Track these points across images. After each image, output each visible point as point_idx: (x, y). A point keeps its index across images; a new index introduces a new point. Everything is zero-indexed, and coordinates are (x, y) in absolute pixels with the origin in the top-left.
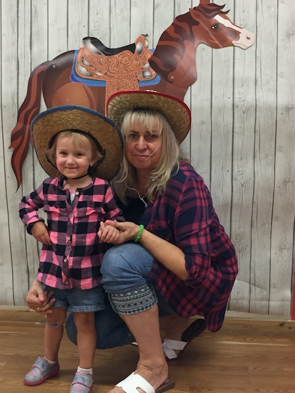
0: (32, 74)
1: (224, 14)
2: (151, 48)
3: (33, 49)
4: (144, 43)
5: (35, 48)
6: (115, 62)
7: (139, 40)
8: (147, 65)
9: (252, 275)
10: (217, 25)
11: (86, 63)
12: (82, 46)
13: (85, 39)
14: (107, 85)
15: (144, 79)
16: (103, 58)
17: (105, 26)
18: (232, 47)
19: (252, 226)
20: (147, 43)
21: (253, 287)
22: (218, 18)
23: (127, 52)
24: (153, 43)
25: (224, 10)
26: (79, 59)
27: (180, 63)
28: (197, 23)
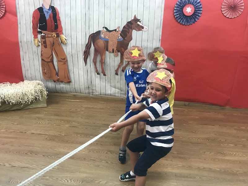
0: (89, 36)
1: (140, 22)
5: (90, 29)
6: (111, 34)
7: (117, 28)
8: (119, 35)
10: (138, 25)
11: (103, 34)
13: (103, 27)
16: (108, 33)
17: (109, 24)
18: (142, 31)
20: (119, 29)
22: (138, 23)
23: (114, 31)
24: (121, 29)
25: (140, 21)
26: (102, 33)
27: (128, 35)
28: (133, 24)
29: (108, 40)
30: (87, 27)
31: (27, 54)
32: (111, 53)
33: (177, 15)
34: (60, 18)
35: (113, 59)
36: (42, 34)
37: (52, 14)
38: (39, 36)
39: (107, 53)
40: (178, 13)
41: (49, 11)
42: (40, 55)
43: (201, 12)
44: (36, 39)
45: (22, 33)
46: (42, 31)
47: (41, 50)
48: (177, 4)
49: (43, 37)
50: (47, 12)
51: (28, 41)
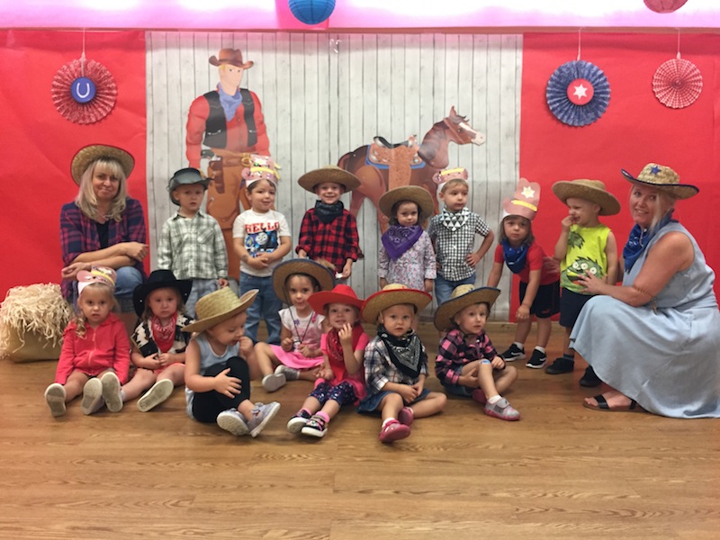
0: (340, 161)
1: (466, 122)
3: (340, 143)
8: (416, 155)
12: (373, 142)
13: (375, 138)
14: (390, 168)
15: (414, 164)
17: (388, 129)
18: (470, 145)
22: (462, 125)
23: (403, 147)
27: (439, 154)
28: (448, 128)
30: (334, 139)
33: (555, 103)
36: (214, 159)
37: (242, 108)
40: (555, 100)
41: (235, 101)
43: (609, 96)
45: (157, 157)
46: (214, 150)
47: (209, 198)
48: (552, 80)
49: (215, 166)
50: (230, 103)
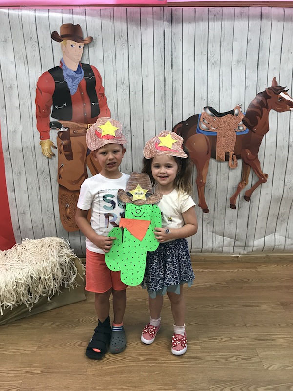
0: (173, 129)
1: (285, 92)
2: (243, 112)
3: (173, 113)
4: (239, 110)
5: (175, 113)
6: (222, 121)
8: (241, 123)
9: (287, 233)
11: (206, 122)
13: (205, 108)
14: (218, 135)
15: (239, 131)
16: (216, 119)
17: (216, 99)
19: (290, 208)
20: (241, 110)
21: (287, 239)
22: (282, 94)
23: (230, 115)
24: (245, 109)
25: (285, 89)
26: (201, 120)
27: (260, 121)
28: (270, 97)
29: (215, 135)
30: (168, 109)
31: (23, 177)
32: (223, 162)
34: (103, 89)
35: (224, 174)
36: (62, 130)
37: (84, 83)
38: (53, 134)
39: (213, 162)
41: (77, 76)
42: (54, 176)
44: (47, 141)
45: (11, 128)
46: (61, 122)
47: (59, 164)
49: (62, 136)
50: (73, 78)
51: (25, 146)
